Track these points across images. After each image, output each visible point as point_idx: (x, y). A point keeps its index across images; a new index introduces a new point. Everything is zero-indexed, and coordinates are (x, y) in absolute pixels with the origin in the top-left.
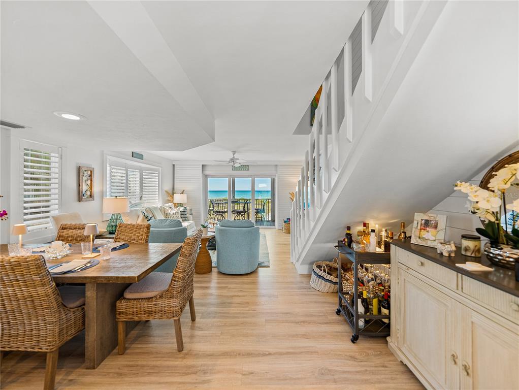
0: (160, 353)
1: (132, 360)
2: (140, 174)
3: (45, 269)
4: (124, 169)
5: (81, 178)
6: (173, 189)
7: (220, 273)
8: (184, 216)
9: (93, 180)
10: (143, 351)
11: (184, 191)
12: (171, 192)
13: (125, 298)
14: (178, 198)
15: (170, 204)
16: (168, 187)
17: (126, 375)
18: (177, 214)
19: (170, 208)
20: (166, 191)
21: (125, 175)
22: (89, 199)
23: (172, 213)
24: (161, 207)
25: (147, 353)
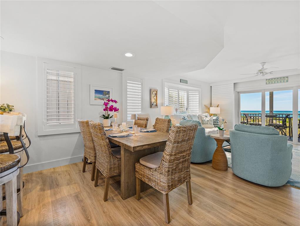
0: (155, 214)
1: (140, 207)
2: (187, 94)
3: (103, 131)
4: (177, 90)
5: (151, 95)
6: (211, 104)
7: (234, 175)
8: (217, 123)
9: (157, 96)
10: (147, 205)
11: (219, 105)
12: (209, 106)
13: (140, 163)
14: (213, 110)
15: (206, 114)
16: (207, 102)
17: (131, 214)
18: (210, 121)
19: (206, 116)
20: (205, 105)
21: (177, 94)
22: (155, 107)
23: (206, 120)
24: (199, 115)
25: (149, 208)
